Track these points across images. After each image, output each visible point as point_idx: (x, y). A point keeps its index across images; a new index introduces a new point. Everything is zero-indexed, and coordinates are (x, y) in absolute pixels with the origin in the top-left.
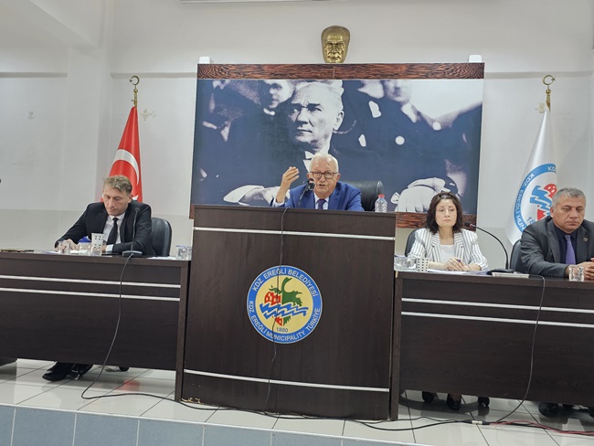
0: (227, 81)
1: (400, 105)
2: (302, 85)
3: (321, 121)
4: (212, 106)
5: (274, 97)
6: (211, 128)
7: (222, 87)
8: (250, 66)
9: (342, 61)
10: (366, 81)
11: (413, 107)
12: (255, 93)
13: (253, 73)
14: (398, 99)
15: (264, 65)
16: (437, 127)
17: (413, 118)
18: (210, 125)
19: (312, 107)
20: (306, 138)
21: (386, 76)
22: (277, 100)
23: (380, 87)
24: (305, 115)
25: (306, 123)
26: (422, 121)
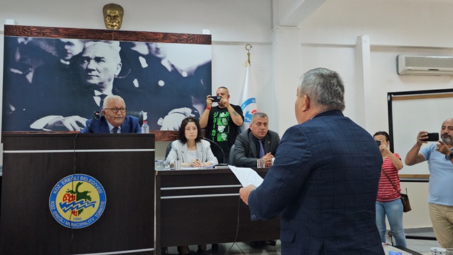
0: (30, 39)
1: (160, 59)
2: (89, 44)
3: (105, 69)
4: (18, 57)
5: (69, 51)
6: (17, 74)
7: (26, 43)
8: (48, 28)
9: (119, 28)
10: (136, 43)
11: (169, 61)
12: (53, 48)
13: (51, 33)
14: (159, 56)
15: (59, 28)
16: (185, 75)
17: (170, 69)
18: (16, 71)
19: (98, 60)
20: (95, 81)
21: (149, 40)
22: (71, 54)
23: (146, 47)
24: (93, 65)
25: (94, 70)
26: (175, 71)
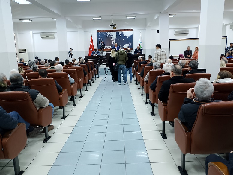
0: (101, 32)
1: (123, 35)
2: (111, 33)
3: (114, 37)
4: (99, 36)
6: (99, 39)
8: (104, 30)
9: (116, 29)
12: (105, 34)
19: (112, 35)
20: (112, 39)
21: (121, 31)
22: (108, 35)
24: (112, 36)
26: (126, 37)
